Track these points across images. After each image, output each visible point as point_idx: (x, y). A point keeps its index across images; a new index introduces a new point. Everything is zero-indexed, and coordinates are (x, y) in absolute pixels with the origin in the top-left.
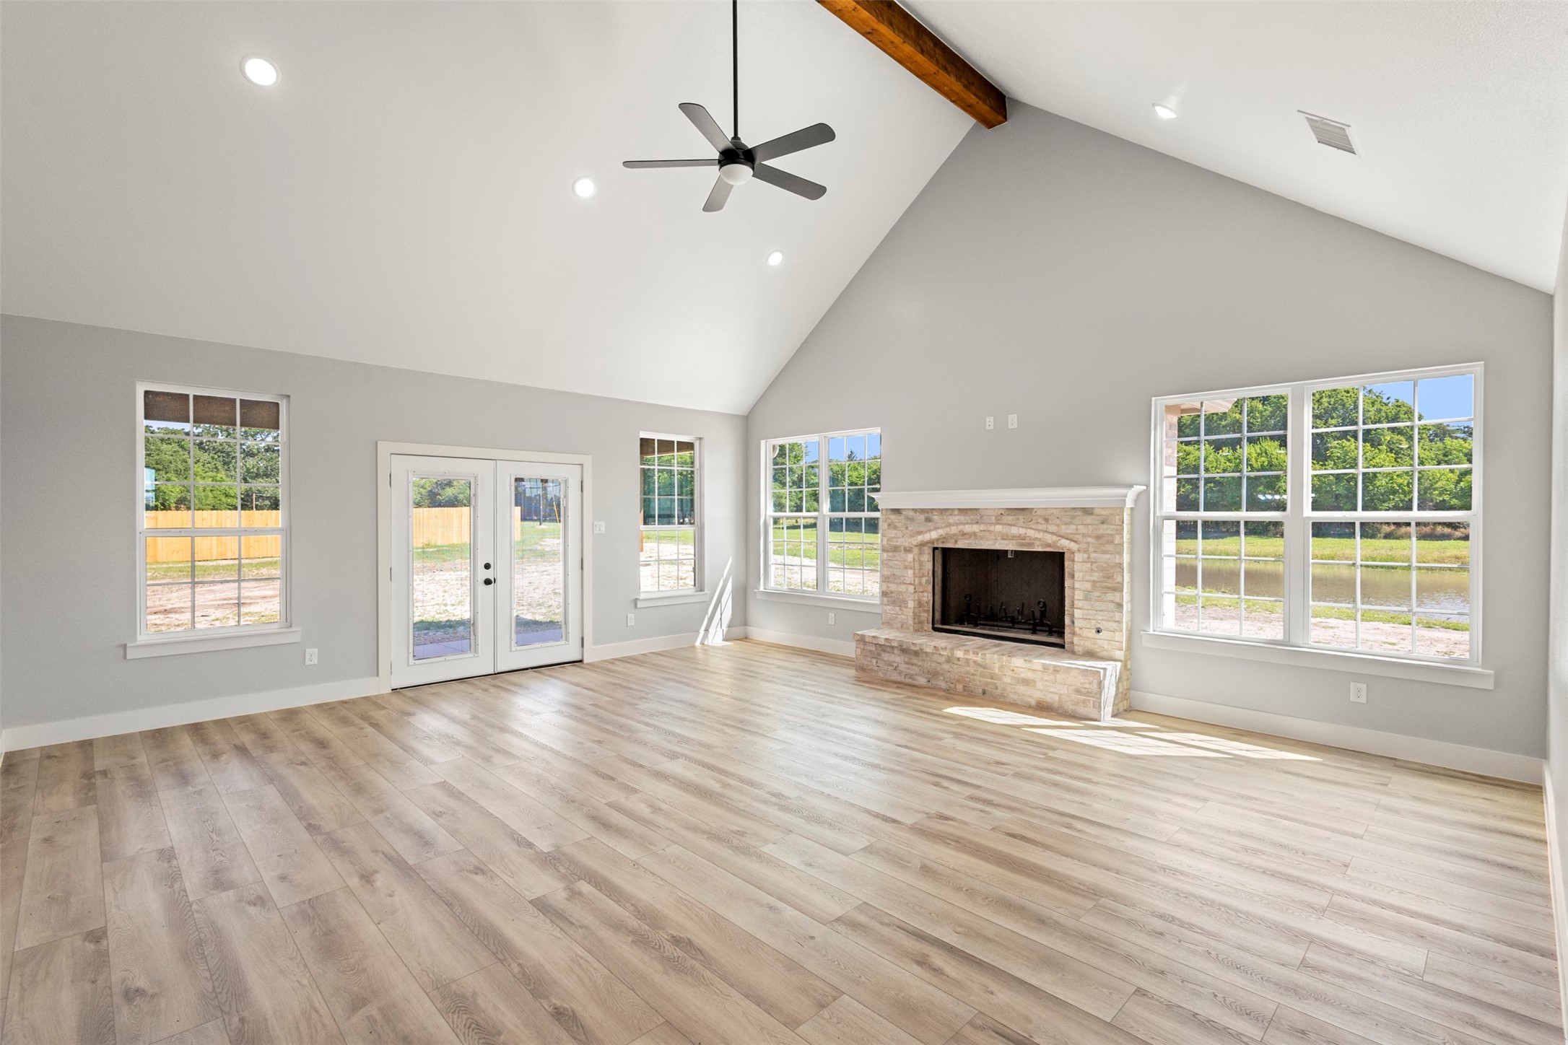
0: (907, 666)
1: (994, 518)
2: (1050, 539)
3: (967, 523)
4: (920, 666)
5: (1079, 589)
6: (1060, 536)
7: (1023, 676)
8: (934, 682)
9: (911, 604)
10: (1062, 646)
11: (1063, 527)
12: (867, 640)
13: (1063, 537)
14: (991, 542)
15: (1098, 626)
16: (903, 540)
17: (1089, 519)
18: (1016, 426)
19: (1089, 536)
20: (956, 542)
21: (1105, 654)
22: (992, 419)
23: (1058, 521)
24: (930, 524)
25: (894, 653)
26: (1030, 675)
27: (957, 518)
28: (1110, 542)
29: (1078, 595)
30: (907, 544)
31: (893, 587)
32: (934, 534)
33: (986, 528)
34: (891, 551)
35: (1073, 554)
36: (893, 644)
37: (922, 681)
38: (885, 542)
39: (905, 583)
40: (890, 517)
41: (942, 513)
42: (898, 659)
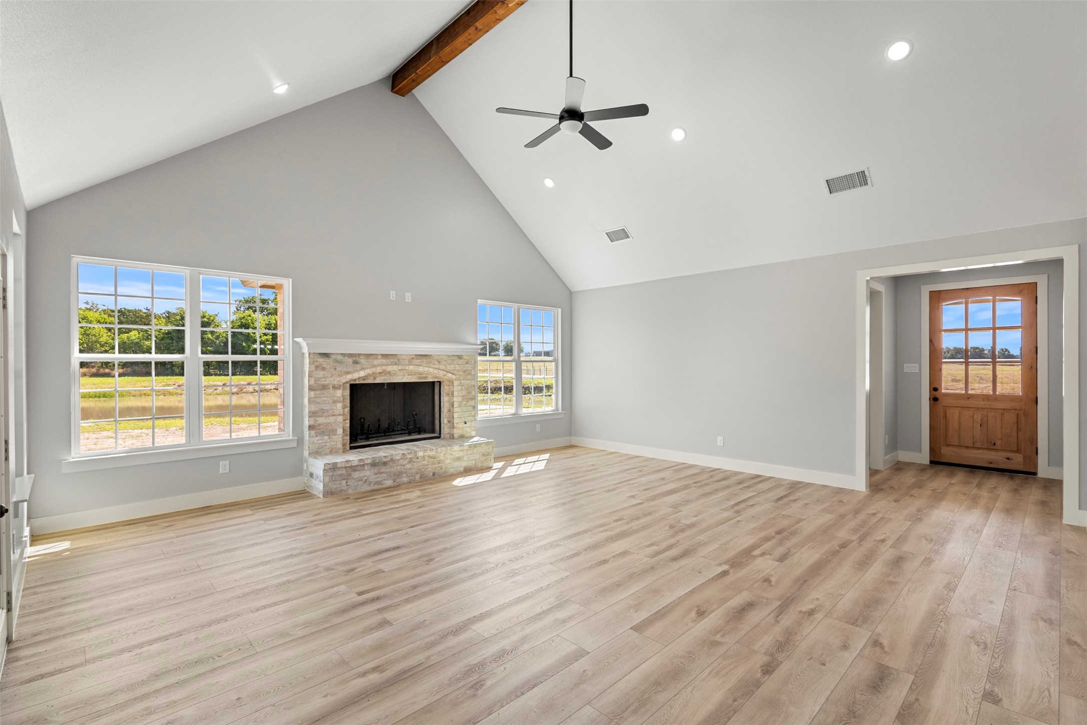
0: (376, 476)
1: (407, 361)
2: (438, 373)
3: (388, 365)
4: (388, 472)
5: (456, 402)
6: (446, 372)
7: (457, 456)
8: (398, 480)
9: (339, 431)
10: (439, 437)
11: (448, 366)
12: (339, 466)
14: (400, 377)
15: (465, 420)
16: (332, 379)
17: (460, 361)
18: (410, 301)
19: (460, 371)
20: (375, 378)
21: (468, 435)
22: (394, 293)
23: (445, 363)
24: (357, 365)
25: (364, 470)
26: (461, 454)
27: (380, 361)
28: (470, 374)
29: (456, 405)
30: (336, 383)
31: (321, 420)
32: (362, 374)
33: (403, 368)
34: (318, 390)
35: (451, 382)
36: (366, 462)
37: (389, 483)
38: (312, 382)
39: (334, 415)
40: (318, 360)
41: (368, 357)
42: (368, 473)
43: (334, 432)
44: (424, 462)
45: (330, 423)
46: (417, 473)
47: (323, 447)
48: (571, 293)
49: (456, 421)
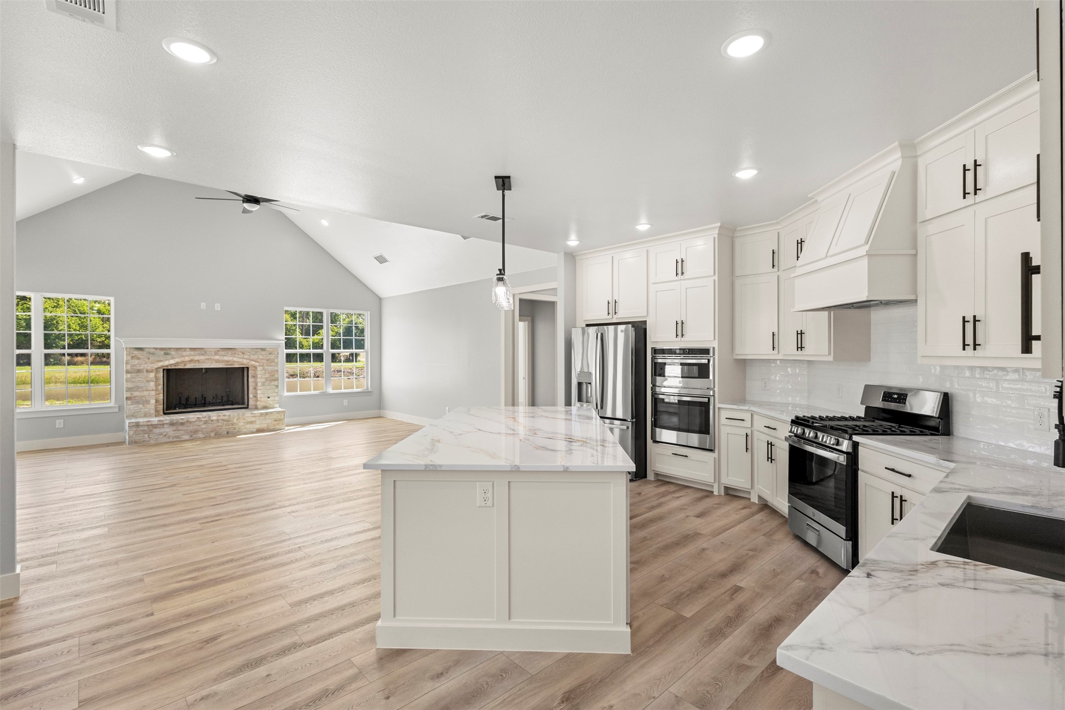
0: (175, 432)
1: (213, 352)
2: (245, 361)
3: (196, 355)
5: (260, 382)
7: (250, 420)
8: (195, 436)
9: (153, 402)
10: (247, 408)
11: (252, 356)
12: (141, 424)
13: (251, 360)
14: (209, 364)
15: (268, 396)
16: (146, 365)
17: (264, 353)
18: (219, 309)
19: (264, 359)
20: (185, 365)
21: (271, 406)
22: (205, 304)
23: (249, 354)
24: (168, 356)
27: (188, 352)
28: (274, 362)
29: (259, 384)
30: (149, 368)
31: (136, 394)
32: (172, 362)
33: (208, 357)
34: (134, 373)
35: (255, 367)
36: (165, 422)
37: (187, 437)
38: (129, 367)
39: (148, 391)
40: (134, 352)
41: (177, 350)
42: (167, 430)
43: (148, 402)
44: (218, 424)
45: (144, 396)
46: (212, 431)
47: (138, 412)
48: (380, 299)
49: (259, 396)
